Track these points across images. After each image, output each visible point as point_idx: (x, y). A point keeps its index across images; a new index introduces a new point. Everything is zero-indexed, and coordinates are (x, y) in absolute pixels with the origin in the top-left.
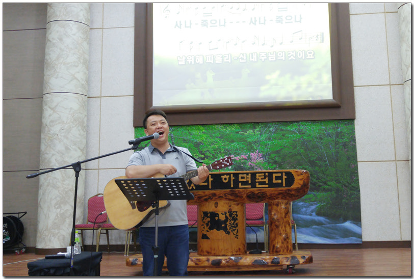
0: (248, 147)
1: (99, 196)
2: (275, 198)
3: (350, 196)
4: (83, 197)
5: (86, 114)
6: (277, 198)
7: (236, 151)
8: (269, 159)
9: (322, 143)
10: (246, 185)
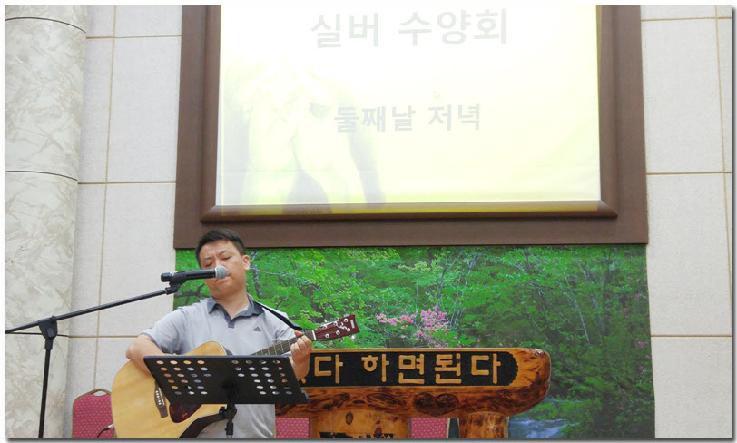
0: (417, 297)
1: (97, 394)
2: (475, 407)
3: (633, 409)
4: (64, 397)
5: (74, 219)
6: (479, 408)
7: (392, 306)
8: (461, 324)
9: (576, 293)
10: (414, 379)
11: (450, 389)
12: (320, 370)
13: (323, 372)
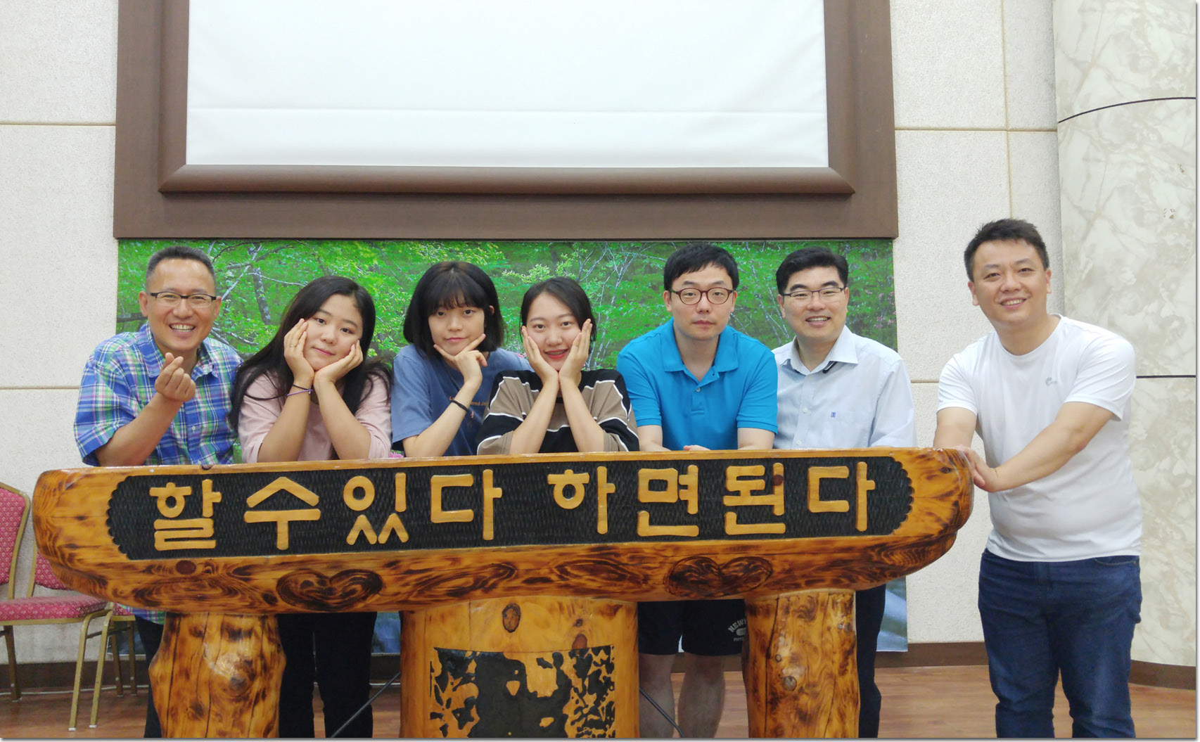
10: (675, 525)
11: (756, 547)
12: (444, 509)
13: (452, 512)
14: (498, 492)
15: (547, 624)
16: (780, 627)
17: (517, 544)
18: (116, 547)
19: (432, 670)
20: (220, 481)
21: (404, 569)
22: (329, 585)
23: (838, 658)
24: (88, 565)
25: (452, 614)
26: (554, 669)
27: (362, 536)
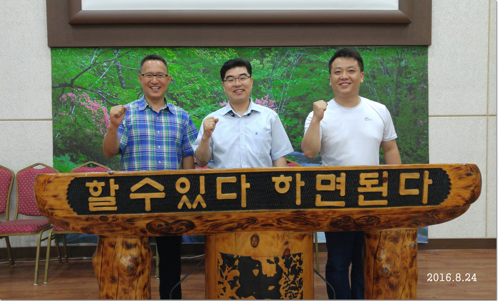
2: (394, 225)
6: (398, 226)
10: (334, 201)
11: (373, 211)
12: (223, 192)
13: (227, 194)
14: (248, 185)
15: (272, 244)
16: (381, 245)
17: (257, 209)
18: (72, 209)
19: (219, 263)
20: (118, 179)
21: (205, 220)
22: (170, 226)
23: (409, 260)
24: (60, 217)
25: (227, 238)
26: (275, 264)
27: (185, 205)
